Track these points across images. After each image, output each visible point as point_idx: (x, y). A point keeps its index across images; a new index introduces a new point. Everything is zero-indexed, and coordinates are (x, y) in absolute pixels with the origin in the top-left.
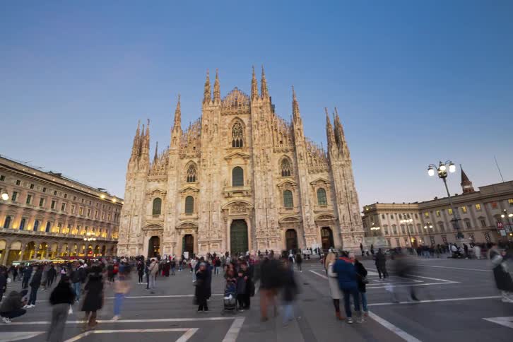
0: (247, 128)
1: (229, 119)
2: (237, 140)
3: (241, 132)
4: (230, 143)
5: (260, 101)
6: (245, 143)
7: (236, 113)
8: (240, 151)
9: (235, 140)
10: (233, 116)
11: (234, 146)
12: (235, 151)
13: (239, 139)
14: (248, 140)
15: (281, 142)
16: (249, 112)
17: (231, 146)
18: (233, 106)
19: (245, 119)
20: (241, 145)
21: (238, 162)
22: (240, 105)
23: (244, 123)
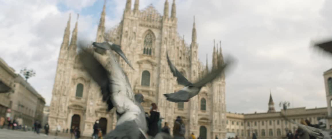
0: (157, 41)
1: (144, 30)
2: (148, 49)
3: (151, 42)
4: (142, 50)
5: (170, 22)
6: (154, 52)
7: (150, 26)
8: (149, 58)
9: (146, 48)
10: (147, 29)
11: (144, 53)
12: (145, 58)
13: (149, 48)
14: (157, 51)
15: (180, 58)
16: (161, 28)
17: (142, 52)
18: (148, 20)
19: (156, 33)
20: (150, 54)
21: (147, 67)
22: (153, 20)
23: (154, 36)
